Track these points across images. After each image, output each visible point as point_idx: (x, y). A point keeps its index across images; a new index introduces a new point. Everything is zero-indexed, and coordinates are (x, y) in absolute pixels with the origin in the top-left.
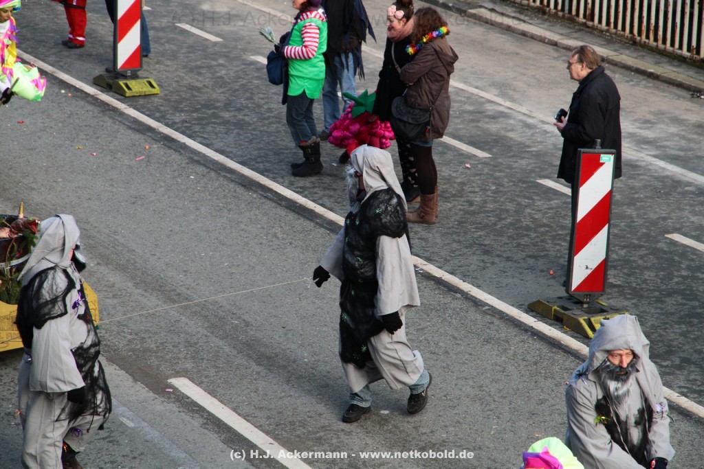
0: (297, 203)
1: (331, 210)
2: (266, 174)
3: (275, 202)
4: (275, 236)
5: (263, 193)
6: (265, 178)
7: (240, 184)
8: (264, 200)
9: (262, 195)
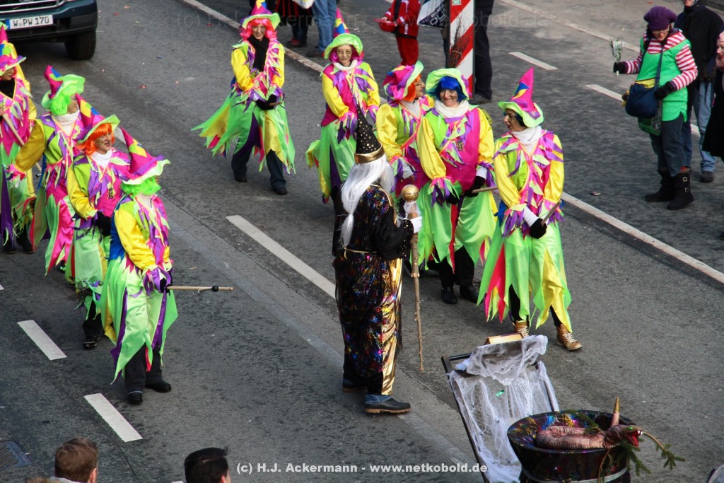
0: (634, 237)
1: (670, 244)
2: (601, 206)
3: (611, 236)
4: (611, 271)
5: (598, 227)
6: (601, 212)
7: (574, 217)
8: (599, 234)
9: (597, 229)
